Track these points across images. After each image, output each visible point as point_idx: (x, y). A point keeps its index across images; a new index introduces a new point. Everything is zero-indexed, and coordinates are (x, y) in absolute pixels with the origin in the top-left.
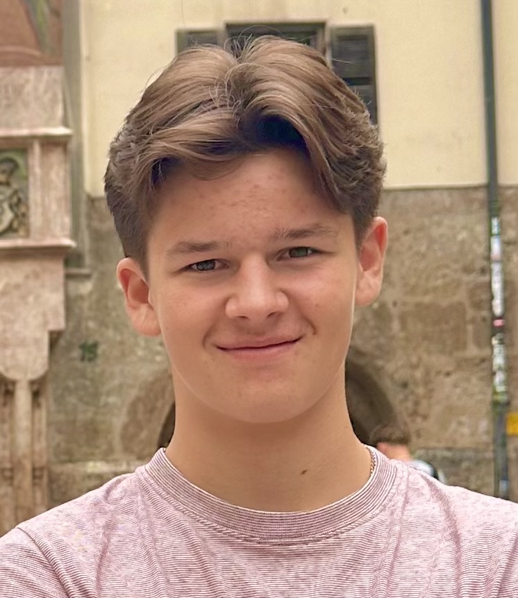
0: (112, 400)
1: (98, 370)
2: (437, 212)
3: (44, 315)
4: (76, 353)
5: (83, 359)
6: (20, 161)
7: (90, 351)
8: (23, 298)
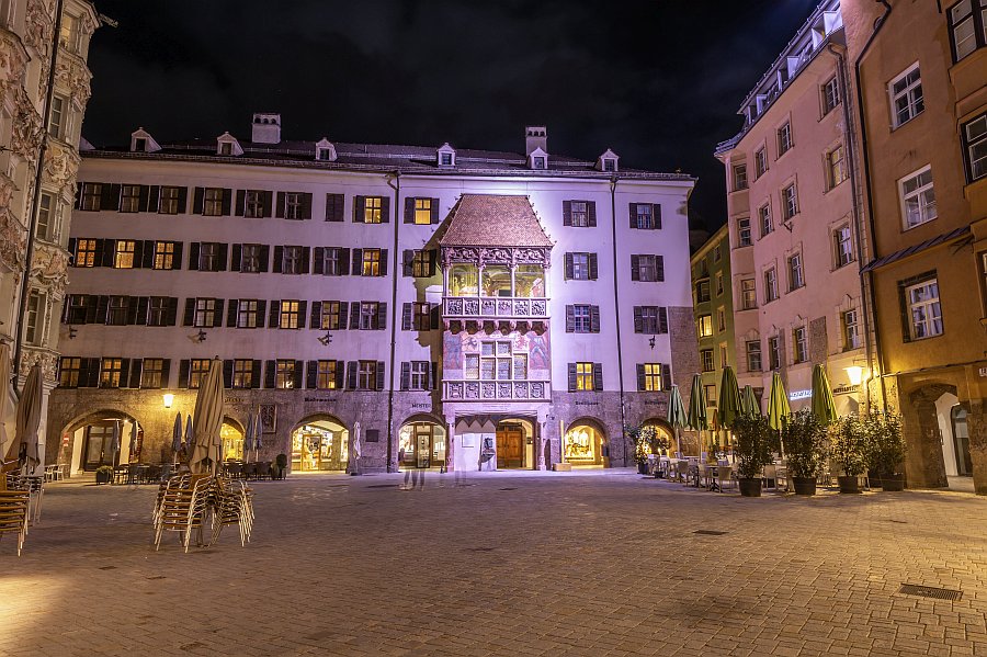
1: (554, 422)
2: (612, 396)
3: (546, 412)
6: (541, 385)
8: (541, 409)
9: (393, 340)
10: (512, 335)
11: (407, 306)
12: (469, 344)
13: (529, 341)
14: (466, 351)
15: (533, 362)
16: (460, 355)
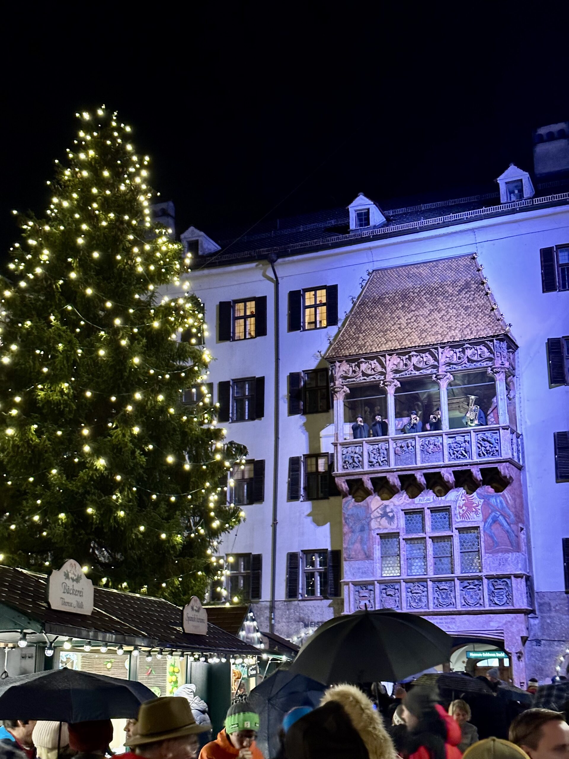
0: (547, 660)
1: (542, 649)
4: (534, 644)
5: (537, 645)
6: (508, 582)
7: (539, 643)
8: (511, 625)
9: (275, 519)
10: (452, 495)
11: (294, 462)
12: (382, 516)
13: (481, 503)
14: (378, 528)
15: (490, 541)
16: (369, 535)
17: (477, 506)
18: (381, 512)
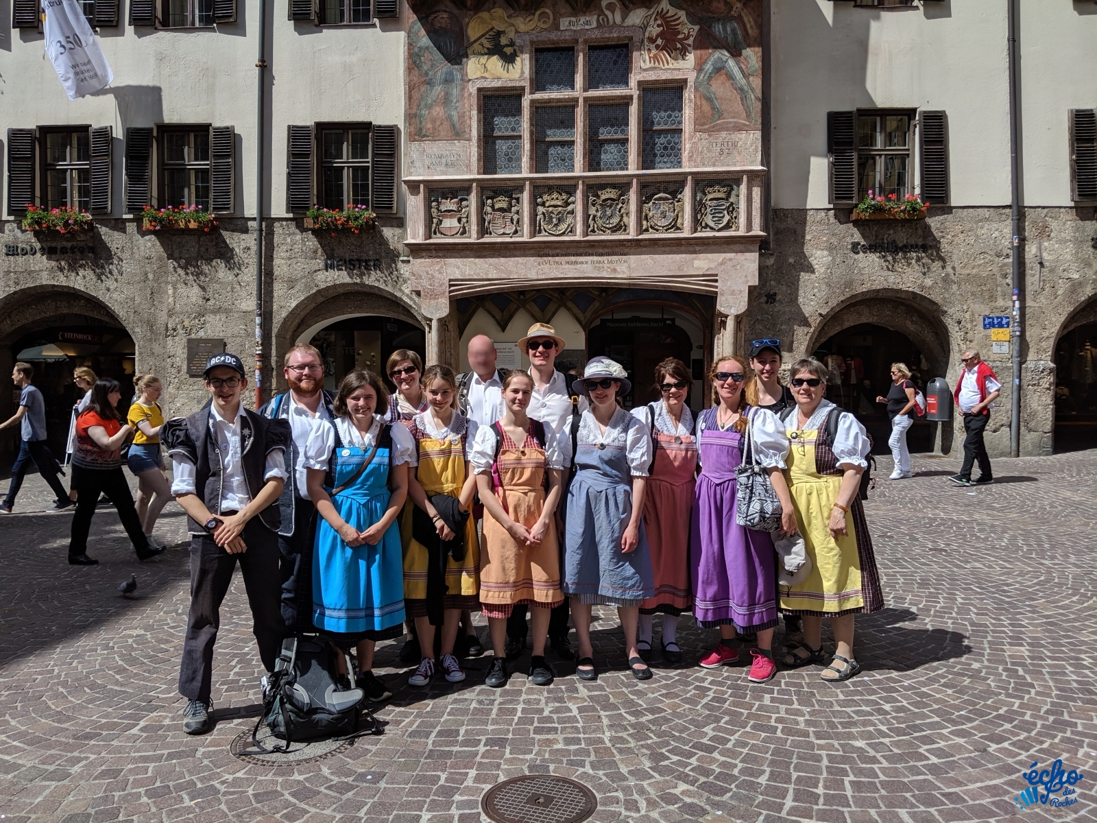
1: (776, 310)
2: (981, 221)
3: (746, 276)
4: (764, 299)
5: (767, 302)
6: (734, 186)
7: (771, 298)
8: (734, 267)
12: (491, 53)
13: (694, 34)
14: (482, 77)
15: (706, 107)
16: (463, 89)
17: (687, 38)
18: (487, 45)
